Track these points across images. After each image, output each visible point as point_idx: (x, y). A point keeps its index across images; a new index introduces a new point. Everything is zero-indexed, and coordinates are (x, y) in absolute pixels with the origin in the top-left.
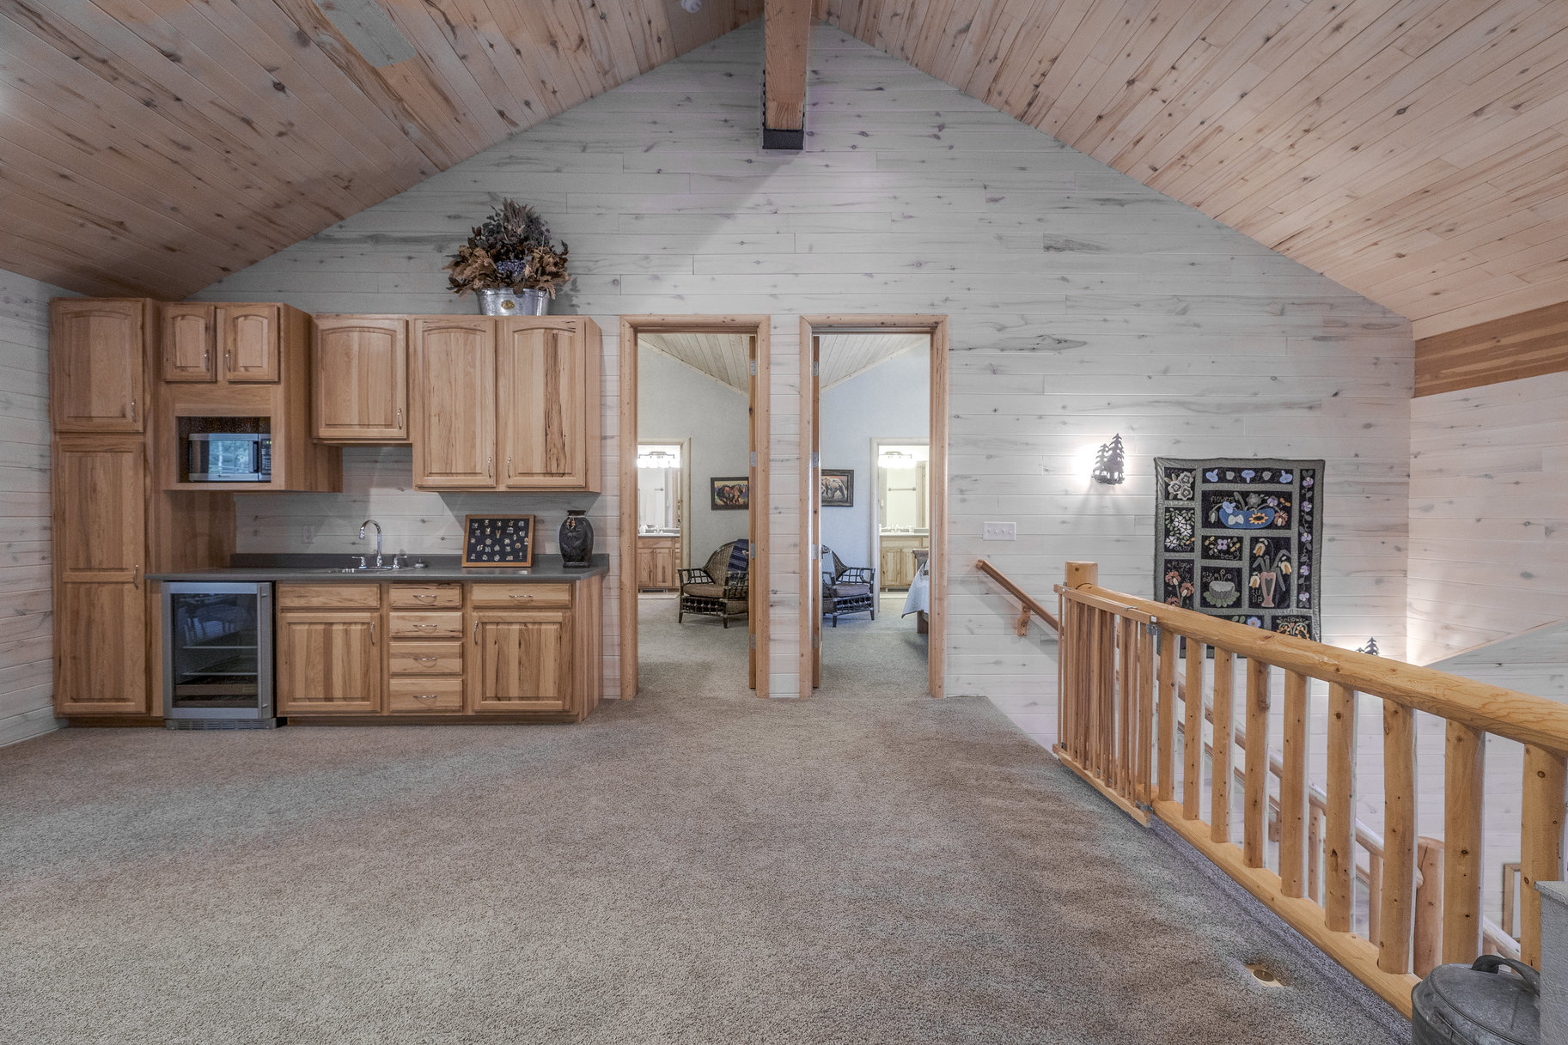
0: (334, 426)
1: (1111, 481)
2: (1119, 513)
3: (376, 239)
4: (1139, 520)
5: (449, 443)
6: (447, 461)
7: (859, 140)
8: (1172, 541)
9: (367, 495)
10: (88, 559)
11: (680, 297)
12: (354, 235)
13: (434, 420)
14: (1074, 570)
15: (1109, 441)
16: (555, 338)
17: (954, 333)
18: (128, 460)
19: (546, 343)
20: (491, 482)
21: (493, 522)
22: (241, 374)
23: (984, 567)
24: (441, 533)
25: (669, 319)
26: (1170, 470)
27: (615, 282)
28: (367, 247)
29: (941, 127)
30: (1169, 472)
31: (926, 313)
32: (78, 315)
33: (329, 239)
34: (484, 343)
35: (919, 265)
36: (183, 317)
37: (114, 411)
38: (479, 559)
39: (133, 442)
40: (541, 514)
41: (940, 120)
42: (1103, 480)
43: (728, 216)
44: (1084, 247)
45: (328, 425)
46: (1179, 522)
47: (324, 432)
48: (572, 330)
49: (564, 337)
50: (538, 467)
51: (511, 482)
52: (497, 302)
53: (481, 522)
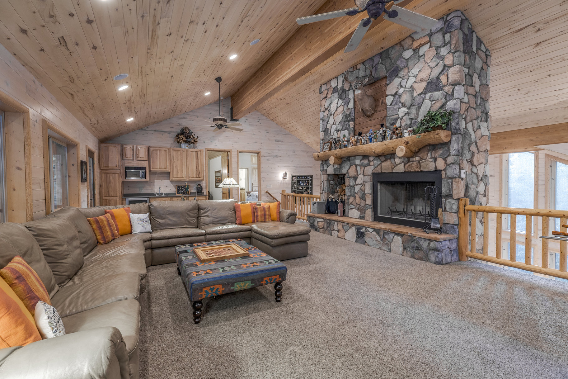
0: (154, 168)
1: (285, 178)
2: (286, 183)
3: (155, 131)
4: (289, 184)
5: (178, 172)
6: (177, 175)
7: (246, 121)
8: (293, 188)
9: (154, 181)
10: (109, 195)
11: (216, 145)
12: (150, 130)
13: (175, 167)
14: (283, 191)
15: (285, 172)
16: (198, 153)
17: (262, 154)
18: (117, 175)
19: (196, 154)
20: (186, 179)
21: (181, 187)
22: (139, 159)
23: (267, 192)
24: (170, 189)
25: (214, 150)
26: (293, 176)
27: (204, 142)
28: (153, 132)
29: (259, 120)
30: (293, 177)
31: (257, 150)
32: (105, 147)
33: (145, 130)
34: (184, 154)
35: (256, 142)
36: (127, 147)
37: (114, 165)
38: (179, 193)
39: (118, 172)
40: (190, 185)
41: (259, 119)
42: (284, 178)
43: (224, 132)
44: (281, 141)
45: (153, 168)
46: (294, 184)
47: (152, 169)
48: (201, 152)
49: (199, 153)
50: (195, 176)
51: (190, 179)
52: (184, 146)
53: (179, 186)
